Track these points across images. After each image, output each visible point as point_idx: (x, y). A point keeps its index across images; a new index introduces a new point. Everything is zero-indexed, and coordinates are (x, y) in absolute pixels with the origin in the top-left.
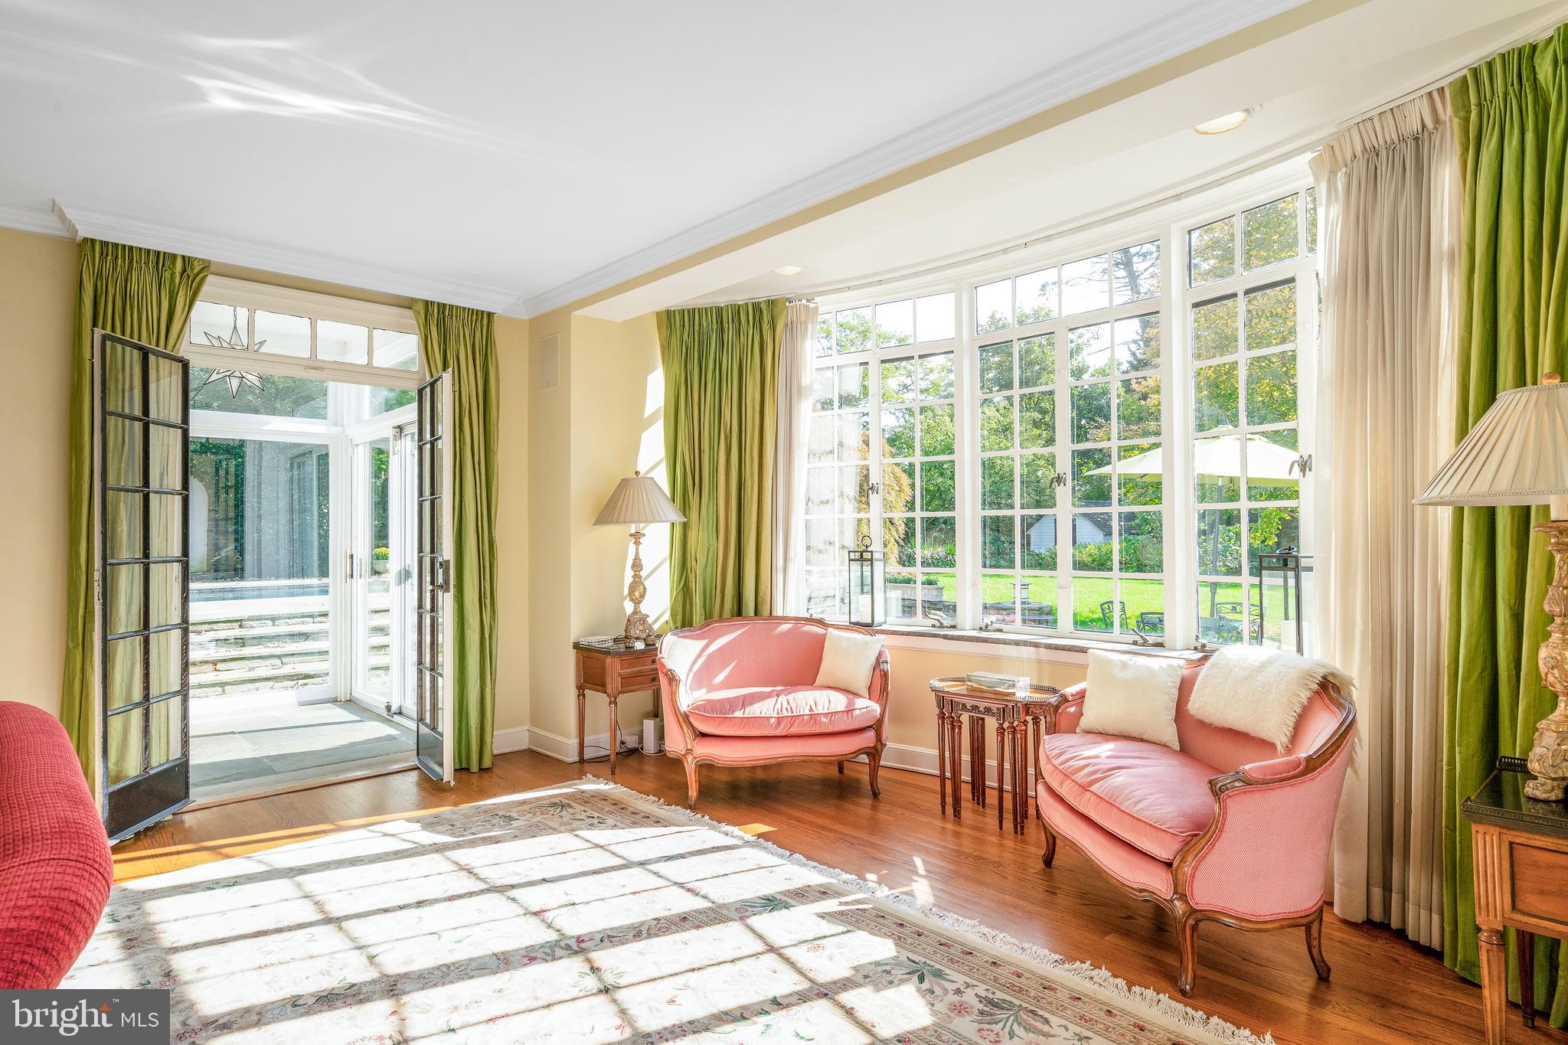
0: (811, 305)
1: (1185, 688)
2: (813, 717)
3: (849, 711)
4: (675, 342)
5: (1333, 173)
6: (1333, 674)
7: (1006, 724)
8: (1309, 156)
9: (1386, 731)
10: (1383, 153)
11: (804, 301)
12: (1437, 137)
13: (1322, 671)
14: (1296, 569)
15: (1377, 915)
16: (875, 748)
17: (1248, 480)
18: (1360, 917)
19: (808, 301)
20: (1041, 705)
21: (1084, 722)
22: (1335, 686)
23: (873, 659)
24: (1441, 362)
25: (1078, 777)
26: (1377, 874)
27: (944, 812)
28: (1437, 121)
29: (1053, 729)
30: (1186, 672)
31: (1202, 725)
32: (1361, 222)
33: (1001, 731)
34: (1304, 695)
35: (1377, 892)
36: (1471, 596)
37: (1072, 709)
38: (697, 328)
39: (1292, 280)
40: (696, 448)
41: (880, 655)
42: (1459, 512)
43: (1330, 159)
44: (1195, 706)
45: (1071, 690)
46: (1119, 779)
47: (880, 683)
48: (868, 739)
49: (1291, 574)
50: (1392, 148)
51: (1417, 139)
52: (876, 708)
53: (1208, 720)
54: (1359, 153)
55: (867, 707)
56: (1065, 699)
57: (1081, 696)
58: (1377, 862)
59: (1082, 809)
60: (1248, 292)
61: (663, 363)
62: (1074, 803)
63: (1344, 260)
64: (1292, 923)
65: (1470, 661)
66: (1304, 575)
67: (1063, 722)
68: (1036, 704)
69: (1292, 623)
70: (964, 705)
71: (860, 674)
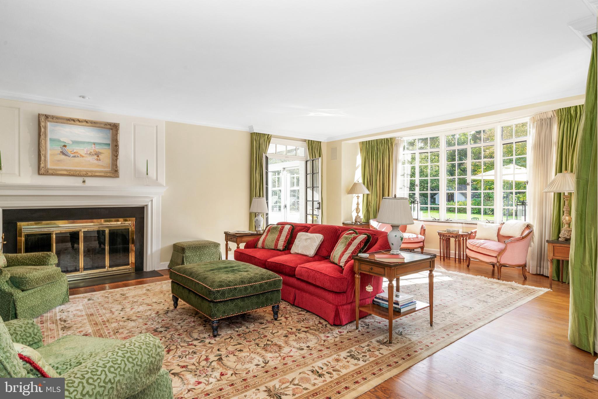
0: (402, 139)
1: (499, 230)
2: (409, 239)
3: (417, 238)
4: (364, 148)
5: (534, 123)
6: (529, 224)
7: (457, 240)
8: (529, 118)
9: (541, 236)
10: (544, 120)
11: (400, 138)
12: (554, 119)
13: (527, 224)
14: (525, 205)
15: (538, 273)
16: (423, 246)
17: (515, 181)
18: (535, 273)
19: (401, 138)
20: (464, 235)
21: (476, 237)
22: (530, 226)
23: (421, 227)
24: (553, 164)
25: (477, 245)
26: (539, 265)
27: (441, 260)
28: (554, 116)
29: (469, 238)
30: (500, 227)
31: (503, 236)
32: (539, 134)
33: (456, 241)
34: (523, 228)
35: (539, 268)
36: (556, 209)
37: (474, 235)
38: (370, 144)
39: (526, 141)
40: (371, 176)
41: (422, 226)
42: (555, 193)
43: (533, 119)
44: (501, 233)
45: (473, 231)
46: (485, 245)
47: (423, 231)
48: (421, 244)
49: (524, 206)
50: (545, 120)
51: (550, 119)
52: (423, 237)
53: (504, 235)
54: (539, 119)
55: (421, 237)
56: (472, 233)
57: (476, 232)
58: (539, 262)
59: (478, 251)
60: (516, 143)
61: (361, 153)
62: (476, 251)
63: (535, 141)
64: (519, 266)
65: (556, 221)
66: (526, 206)
67: (472, 237)
68: (463, 235)
69: (524, 217)
70: (446, 236)
71: (418, 230)
